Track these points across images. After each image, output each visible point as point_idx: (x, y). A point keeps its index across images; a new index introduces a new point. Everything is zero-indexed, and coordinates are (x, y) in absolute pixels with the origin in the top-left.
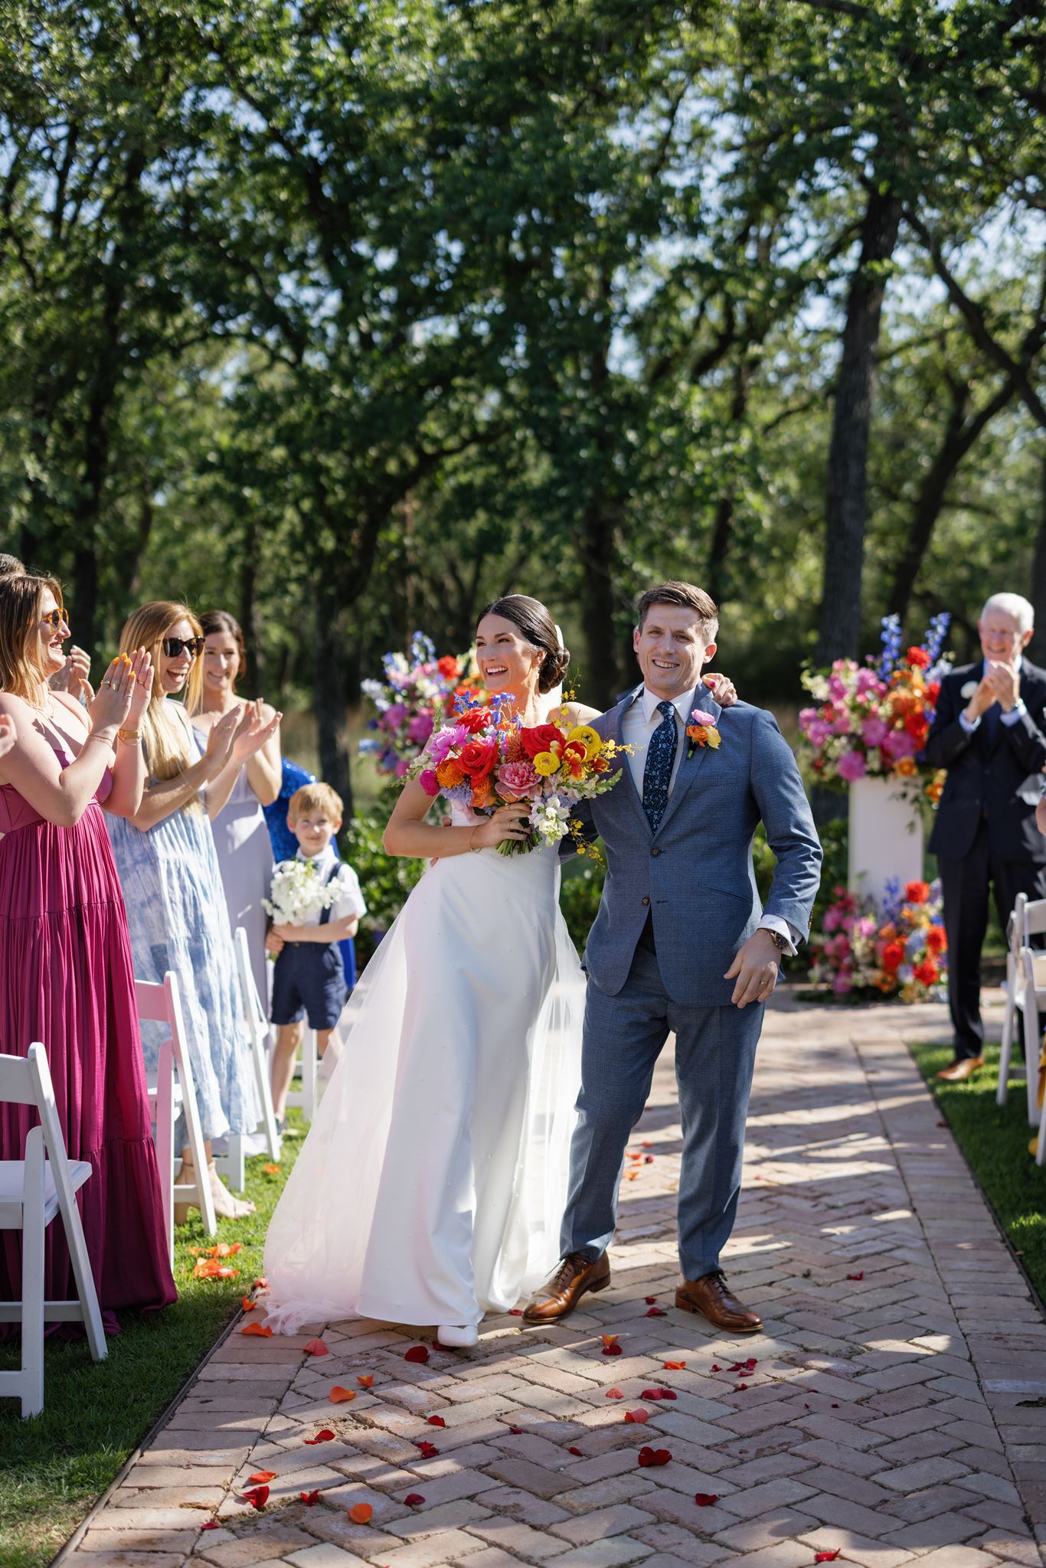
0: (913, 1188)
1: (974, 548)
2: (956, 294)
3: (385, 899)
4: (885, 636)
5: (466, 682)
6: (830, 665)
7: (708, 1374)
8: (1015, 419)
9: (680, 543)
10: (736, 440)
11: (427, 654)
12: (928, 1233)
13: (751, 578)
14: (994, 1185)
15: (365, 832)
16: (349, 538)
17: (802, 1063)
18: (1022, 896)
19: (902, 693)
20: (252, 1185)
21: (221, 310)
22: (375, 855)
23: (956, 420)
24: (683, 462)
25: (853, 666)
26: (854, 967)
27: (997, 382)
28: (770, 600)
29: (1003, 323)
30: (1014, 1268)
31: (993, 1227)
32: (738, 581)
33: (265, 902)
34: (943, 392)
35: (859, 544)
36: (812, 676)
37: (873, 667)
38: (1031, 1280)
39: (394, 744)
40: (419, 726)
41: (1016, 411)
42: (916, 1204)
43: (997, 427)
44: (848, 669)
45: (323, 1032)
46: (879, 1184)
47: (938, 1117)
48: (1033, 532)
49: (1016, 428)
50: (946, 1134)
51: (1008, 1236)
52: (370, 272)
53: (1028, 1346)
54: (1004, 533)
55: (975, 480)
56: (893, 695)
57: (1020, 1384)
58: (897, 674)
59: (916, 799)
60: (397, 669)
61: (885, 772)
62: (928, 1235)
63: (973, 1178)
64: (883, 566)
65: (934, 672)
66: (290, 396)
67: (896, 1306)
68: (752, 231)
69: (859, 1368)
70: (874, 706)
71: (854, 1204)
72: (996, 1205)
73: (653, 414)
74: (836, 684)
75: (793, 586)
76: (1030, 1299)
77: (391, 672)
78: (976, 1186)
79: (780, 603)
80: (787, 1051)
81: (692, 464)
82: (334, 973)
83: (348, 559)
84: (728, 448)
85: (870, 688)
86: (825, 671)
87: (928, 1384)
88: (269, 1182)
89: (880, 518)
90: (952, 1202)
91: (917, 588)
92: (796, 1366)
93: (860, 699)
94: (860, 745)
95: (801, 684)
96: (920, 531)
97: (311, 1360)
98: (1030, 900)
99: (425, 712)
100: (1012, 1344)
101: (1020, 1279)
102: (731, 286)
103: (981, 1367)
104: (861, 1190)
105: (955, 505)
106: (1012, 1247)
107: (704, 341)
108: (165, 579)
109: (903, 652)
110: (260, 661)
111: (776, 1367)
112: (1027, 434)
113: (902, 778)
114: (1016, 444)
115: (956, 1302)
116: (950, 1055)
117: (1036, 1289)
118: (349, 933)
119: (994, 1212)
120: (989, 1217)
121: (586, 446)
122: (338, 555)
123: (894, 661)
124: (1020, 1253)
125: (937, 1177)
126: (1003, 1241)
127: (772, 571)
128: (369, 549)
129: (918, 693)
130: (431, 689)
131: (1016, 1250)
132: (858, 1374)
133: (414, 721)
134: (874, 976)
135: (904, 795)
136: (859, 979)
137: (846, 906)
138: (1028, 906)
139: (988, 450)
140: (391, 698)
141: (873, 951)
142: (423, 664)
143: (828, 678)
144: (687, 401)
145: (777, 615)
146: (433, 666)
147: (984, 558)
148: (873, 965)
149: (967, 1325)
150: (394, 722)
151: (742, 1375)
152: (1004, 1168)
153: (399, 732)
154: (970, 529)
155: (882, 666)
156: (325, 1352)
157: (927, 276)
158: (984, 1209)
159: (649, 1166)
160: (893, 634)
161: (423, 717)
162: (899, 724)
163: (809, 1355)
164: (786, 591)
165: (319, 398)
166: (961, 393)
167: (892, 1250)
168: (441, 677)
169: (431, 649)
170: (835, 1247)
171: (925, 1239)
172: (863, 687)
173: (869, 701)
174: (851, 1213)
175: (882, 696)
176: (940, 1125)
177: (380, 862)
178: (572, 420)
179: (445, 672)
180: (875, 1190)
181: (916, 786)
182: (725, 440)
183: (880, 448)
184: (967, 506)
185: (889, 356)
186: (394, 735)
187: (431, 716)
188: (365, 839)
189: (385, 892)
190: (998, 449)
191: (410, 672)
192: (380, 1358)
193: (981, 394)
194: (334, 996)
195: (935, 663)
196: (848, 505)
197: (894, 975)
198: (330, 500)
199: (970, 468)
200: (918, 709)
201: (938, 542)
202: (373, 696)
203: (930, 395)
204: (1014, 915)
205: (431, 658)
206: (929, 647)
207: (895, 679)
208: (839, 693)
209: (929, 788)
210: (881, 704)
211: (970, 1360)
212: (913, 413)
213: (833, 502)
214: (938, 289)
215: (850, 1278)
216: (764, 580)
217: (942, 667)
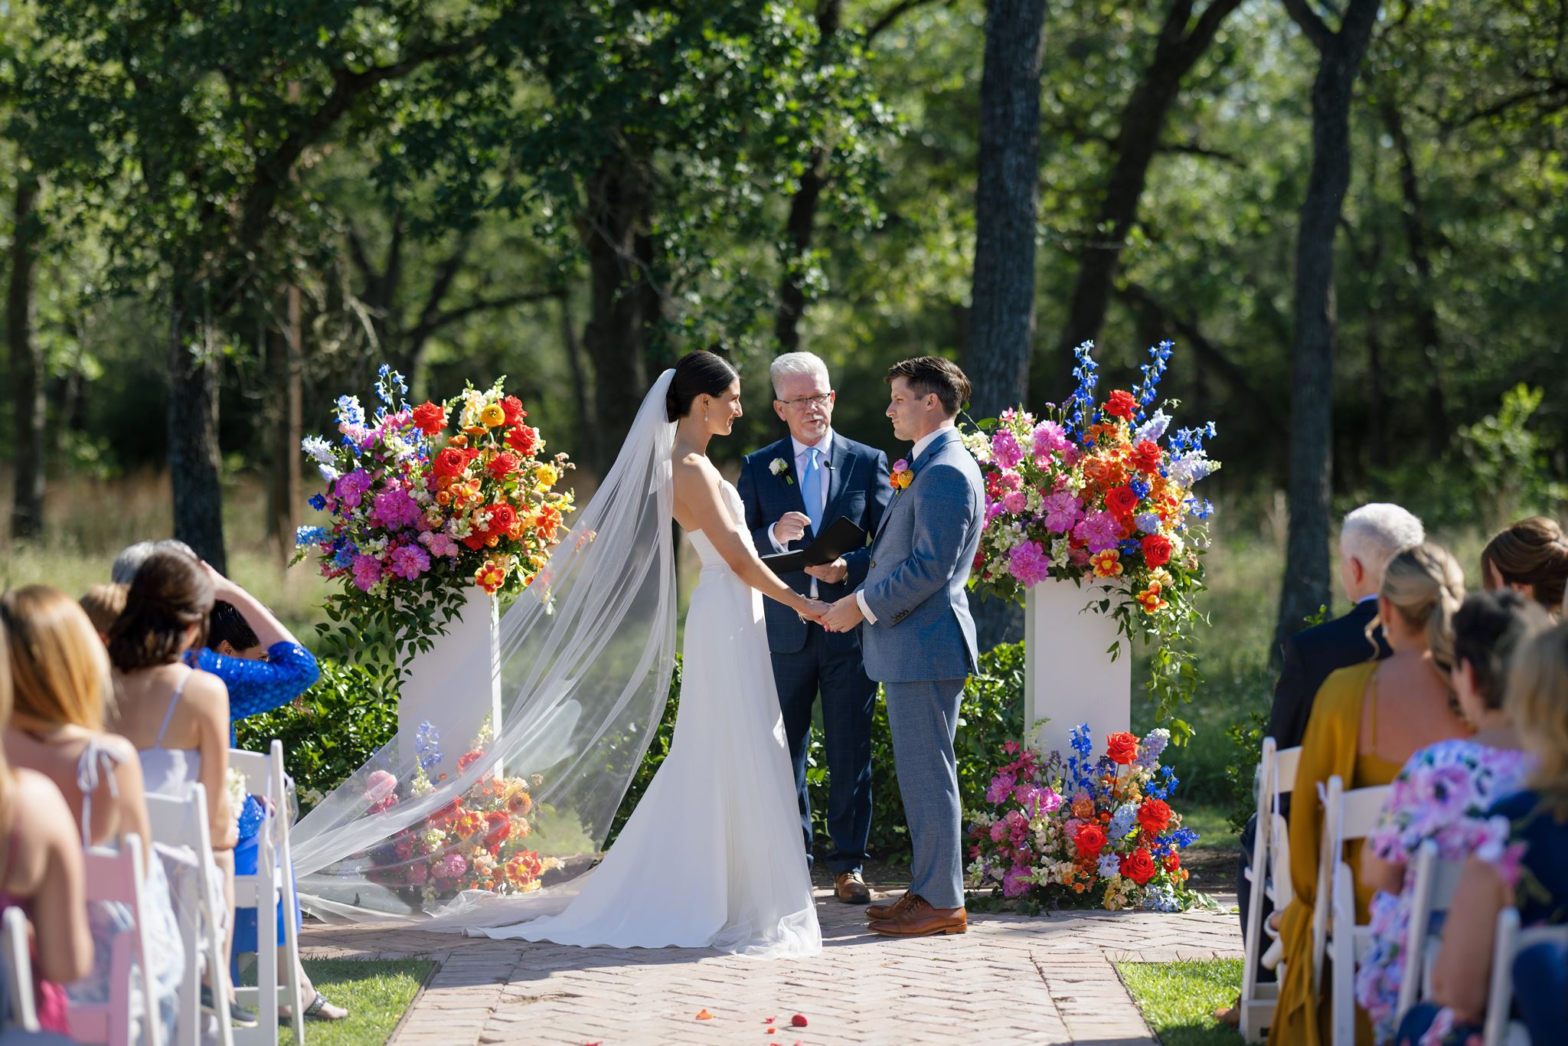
4: (1077, 372)
5: (455, 438)
6: (997, 415)
11: (396, 396)
19: (1101, 455)
25: (1028, 416)
26: (1034, 858)
37: (1057, 418)
39: (349, 530)
40: (387, 504)
44: (1021, 422)
55: (1207, 102)
56: (1088, 459)
58: (1094, 428)
59: (1122, 609)
60: (352, 419)
61: (1074, 571)
65: (1147, 427)
70: (1061, 474)
74: (1005, 442)
77: (345, 425)
79: (897, 305)
85: (1055, 448)
86: (988, 423)
93: (1042, 463)
94: (1040, 533)
99: (395, 483)
109: (1103, 396)
113: (1102, 580)
114: (1272, 43)
123: (1090, 407)
129: (1124, 456)
130: (405, 448)
133: (379, 498)
134: (1065, 871)
135: (1105, 605)
136: (1040, 876)
137: (1023, 770)
139: (1229, 57)
140: (345, 462)
141: (1061, 835)
142: (390, 411)
143: (993, 434)
146: (407, 414)
148: (1061, 856)
150: (350, 498)
153: (357, 513)
155: (1071, 416)
160: (1088, 368)
161: (393, 491)
162: (1098, 501)
168: (416, 429)
169: (403, 386)
172: (1045, 447)
173: (1053, 467)
175: (1072, 459)
179: (425, 422)
181: (1121, 591)
184: (1192, 149)
186: (350, 518)
187: (406, 490)
191: (371, 423)
195: (1149, 411)
196: (1011, 159)
197: (1093, 869)
199: (1201, 85)
200: (1124, 477)
202: (318, 460)
205: (403, 402)
206: (1142, 389)
207: (1091, 435)
208: (1010, 455)
209: (1143, 593)
210: (1070, 472)
217: (1162, 419)
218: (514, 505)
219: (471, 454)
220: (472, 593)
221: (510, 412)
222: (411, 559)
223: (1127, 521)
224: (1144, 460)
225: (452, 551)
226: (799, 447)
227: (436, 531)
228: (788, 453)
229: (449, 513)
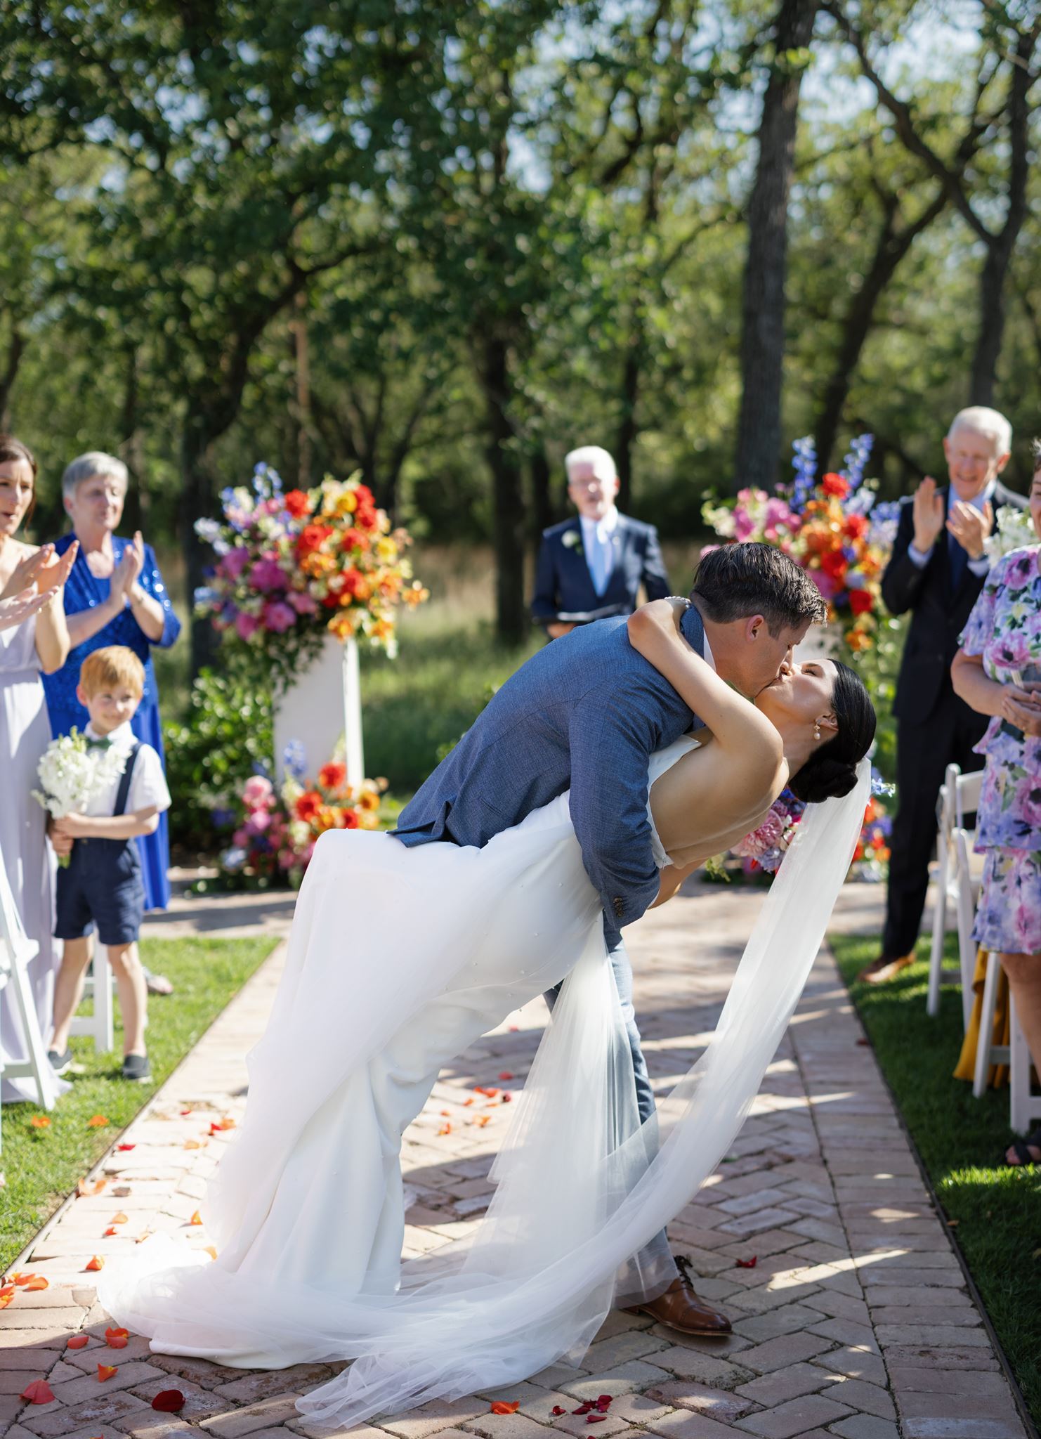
0: (825, 1130)
1: (907, 371)
2: (885, 97)
3: (232, 771)
4: (797, 462)
5: (317, 520)
6: (735, 495)
7: (546, 1418)
8: (948, 235)
9: (580, 363)
10: (640, 249)
11: (272, 488)
12: (843, 1196)
13: (670, 406)
14: (922, 1126)
15: (211, 693)
16: (218, 364)
17: (702, 962)
18: (954, 768)
19: (817, 527)
20: (11, 1144)
21: (73, 113)
22: (221, 720)
23: (887, 234)
24: (580, 274)
25: (761, 496)
27: (930, 190)
28: (690, 430)
29: (933, 123)
30: (945, 1245)
31: (921, 1185)
32: (656, 409)
33: (35, 793)
34: (871, 202)
35: (777, 363)
36: (715, 508)
37: (784, 498)
38: (967, 1263)
39: (234, 595)
40: (262, 572)
41: (949, 225)
42: (827, 1154)
43: (927, 242)
44: (755, 501)
45: (115, 949)
46: (784, 1127)
47: (857, 1032)
48: (968, 355)
49: (949, 244)
50: (866, 1055)
51: (938, 1198)
52: (233, 67)
53: (963, 1363)
54: (939, 355)
55: (908, 301)
56: (807, 530)
57: (951, 1423)
58: (811, 505)
59: (835, 649)
60: (238, 506)
62: (840, 1200)
63: (897, 1115)
64: (809, 389)
65: (854, 503)
66: (152, 209)
67: (796, 1307)
68: (661, 28)
69: (744, 1405)
70: (786, 542)
71: (751, 1155)
72: (925, 1154)
73: (548, 220)
74: (742, 518)
75: (714, 414)
76: (965, 1290)
77: (231, 512)
78: (902, 1126)
79: (701, 433)
80: (684, 947)
81: (589, 276)
82: (131, 876)
83: (216, 387)
84: (630, 259)
85: (781, 521)
86: (730, 503)
87: (832, 1428)
88: (35, 1140)
89: (807, 341)
90: (871, 1150)
91: (847, 414)
92: (663, 1403)
93: (769, 533)
95: (701, 518)
96: (848, 354)
97: (31, 1411)
98: (963, 772)
99: (269, 556)
100: (942, 1361)
101: (952, 1261)
102: (633, 80)
103: (902, 1398)
104: (762, 1134)
105: (885, 324)
106: (944, 1214)
107: (612, 149)
108: (45, 415)
109: (818, 478)
110: (144, 501)
111: (637, 1406)
112: (962, 251)
114: (951, 262)
115: (874, 1297)
116: (875, 949)
117: (972, 1275)
118: (148, 827)
119: (922, 1162)
120: (915, 1169)
121: (473, 255)
122: (205, 383)
123: (808, 490)
124: (954, 1222)
125: (855, 1115)
126: (932, 1205)
127: (691, 398)
128: (240, 375)
129: (835, 527)
130: (276, 530)
131: (949, 1220)
132: (742, 1414)
133: (256, 567)
135: (821, 644)
138: (961, 779)
139: (920, 267)
140: (230, 540)
142: (267, 500)
143: (734, 511)
144: (584, 206)
145: (697, 445)
146: (279, 502)
147: (918, 381)
149: (887, 1333)
150: (234, 568)
151: (592, 1420)
152: (935, 1104)
153: (239, 579)
154: (903, 351)
155: (794, 495)
156: (50, 1397)
157: (853, 78)
158: (910, 1158)
159: (507, 1105)
160: (806, 459)
161: (267, 562)
162: (814, 563)
163: (682, 1386)
164: (707, 420)
165: (182, 208)
166: (890, 203)
167: (794, 1221)
168: (285, 514)
169: (277, 482)
170: (724, 1219)
171: (837, 1205)
172: (772, 521)
173: (779, 536)
174: (748, 1168)
175: (795, 530)
176: (861, 1043)
177: (226, 729)
178: (458, 229)
179: (294, 510)
180: (779, 1134)
181: (835, 634)
182: (626, 250)
183: (805, 264)
184: (902, 326)
185: (812, 162)
186: (234, 583)
187: (275, 561)
188: (212, 701)
189: (232, 762)
190: (932, 268)
191: (253, 510)
192: (121, 1406)
193: (912, 206)
194: (132, 904)
195: (855, 491)
196: (765, 321)
198: (196, 322)
199: (901, 287)
200: (836, 545)
201: (869, 362)
202: (209, 540)
203: (857, 207)
204: (944, 790)
205: (276, 493)
206: (849, 473)
207: (809, 511)
208: (745, 527)
209: (850, 635)
210: (794, 539)
211: (888, 1388)
212: (840, 228)
213: (750, 316)
214: (866, 92)
215: (740, 1264)
216: (683, 408)
217: (866, 497)
218: (360, 570)
219: (327, 533)
220: (329, 640)
221: (359, 499)
222: (280, 616)
223: (838, 578)
224: (851, 531)
225: (312, 608)
226: (586, 523)
227: (300, 592)
228: (577, 528)
229: (310, 578)
